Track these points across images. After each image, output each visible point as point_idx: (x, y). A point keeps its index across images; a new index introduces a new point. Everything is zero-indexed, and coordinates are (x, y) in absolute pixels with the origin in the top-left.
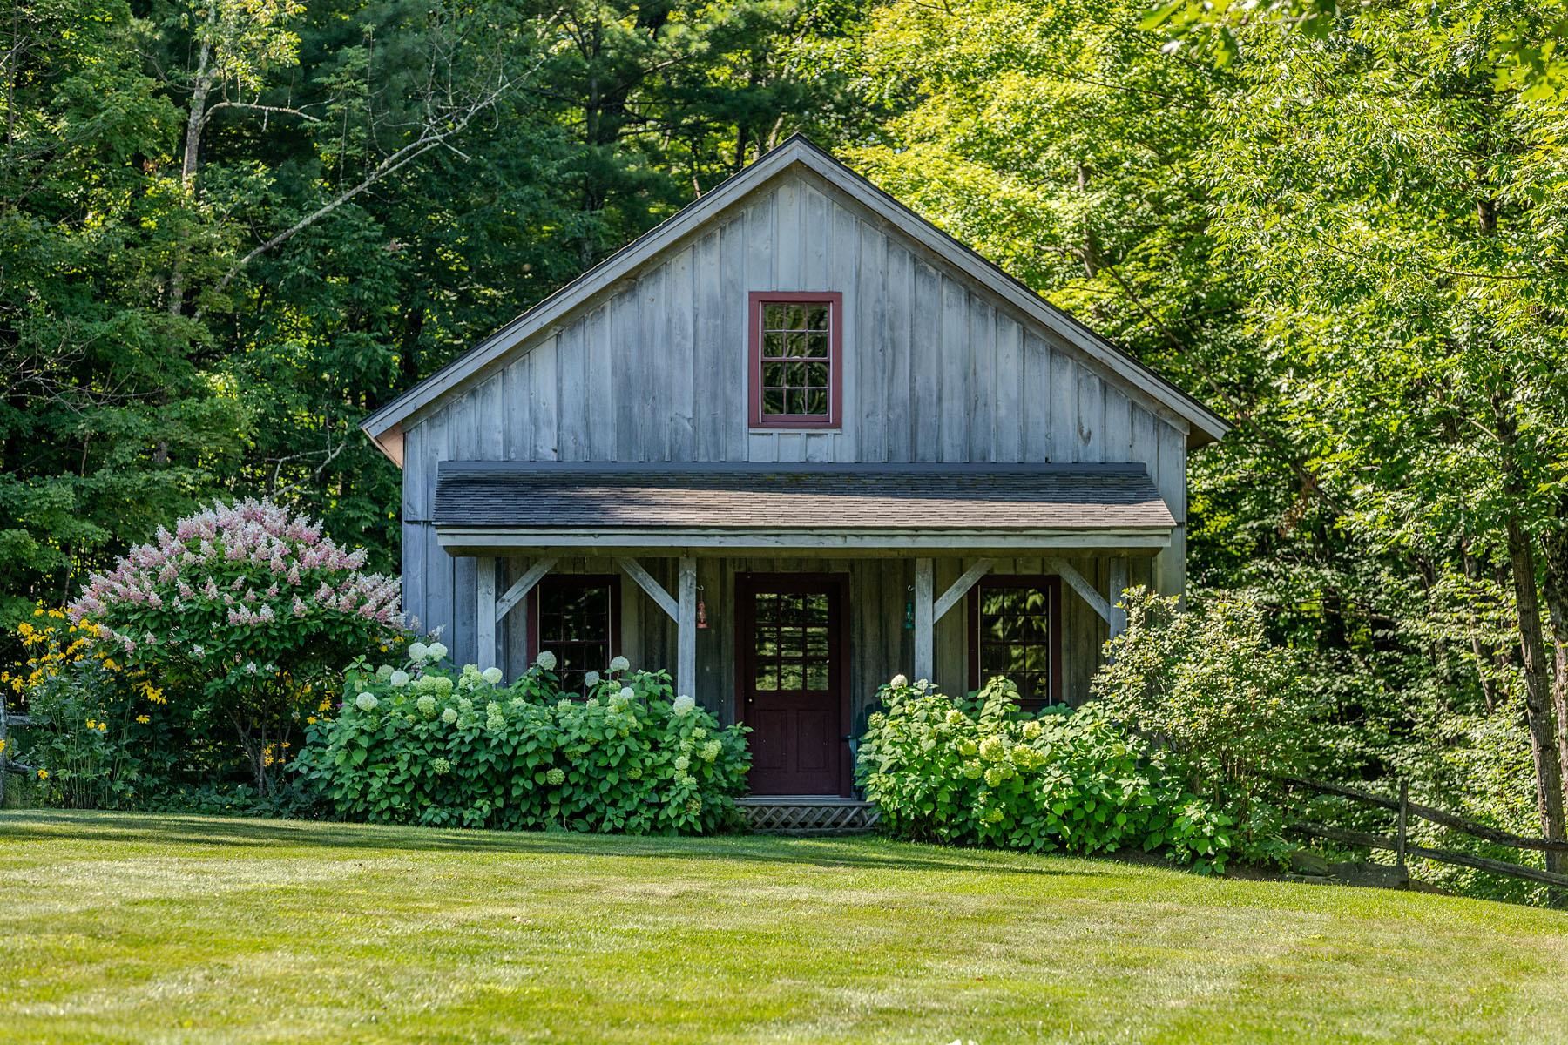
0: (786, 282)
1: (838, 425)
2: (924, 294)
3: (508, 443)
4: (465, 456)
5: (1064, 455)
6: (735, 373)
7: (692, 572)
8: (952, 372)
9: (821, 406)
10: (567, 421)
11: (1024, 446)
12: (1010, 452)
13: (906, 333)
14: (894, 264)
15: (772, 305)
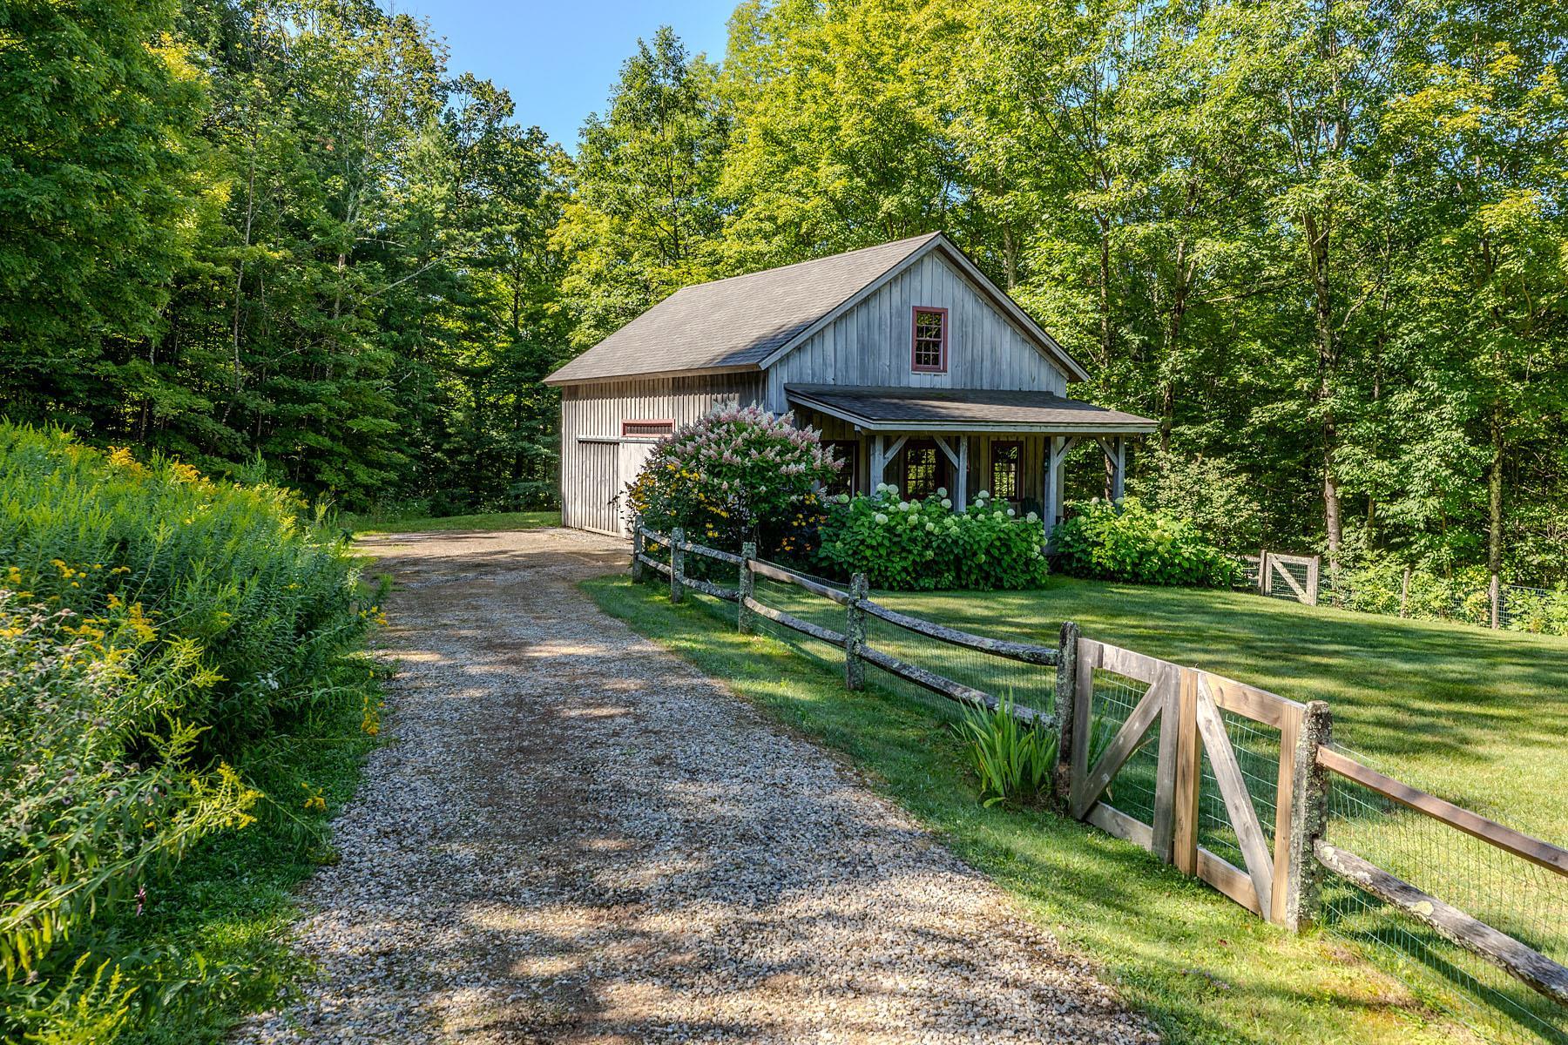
0: (926, 303)
1: (945, 370)
2: (978, 312)
3: (813, 375)
4: (795, 381)
5: (1025, 388)
6: (907, 345)
7: (966, 443)
8: (987, 348)
9: (936, 360)
10: (838, 365)
11: (1012, 383)
12: (1006, 386)
13: (970, 329)
14: (967, 298)
15: (920, 312)
